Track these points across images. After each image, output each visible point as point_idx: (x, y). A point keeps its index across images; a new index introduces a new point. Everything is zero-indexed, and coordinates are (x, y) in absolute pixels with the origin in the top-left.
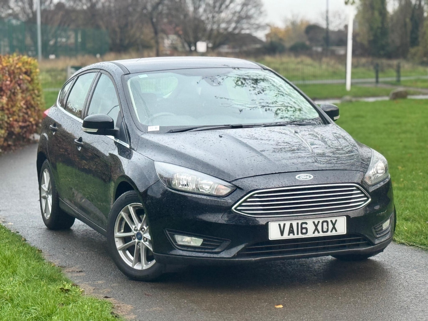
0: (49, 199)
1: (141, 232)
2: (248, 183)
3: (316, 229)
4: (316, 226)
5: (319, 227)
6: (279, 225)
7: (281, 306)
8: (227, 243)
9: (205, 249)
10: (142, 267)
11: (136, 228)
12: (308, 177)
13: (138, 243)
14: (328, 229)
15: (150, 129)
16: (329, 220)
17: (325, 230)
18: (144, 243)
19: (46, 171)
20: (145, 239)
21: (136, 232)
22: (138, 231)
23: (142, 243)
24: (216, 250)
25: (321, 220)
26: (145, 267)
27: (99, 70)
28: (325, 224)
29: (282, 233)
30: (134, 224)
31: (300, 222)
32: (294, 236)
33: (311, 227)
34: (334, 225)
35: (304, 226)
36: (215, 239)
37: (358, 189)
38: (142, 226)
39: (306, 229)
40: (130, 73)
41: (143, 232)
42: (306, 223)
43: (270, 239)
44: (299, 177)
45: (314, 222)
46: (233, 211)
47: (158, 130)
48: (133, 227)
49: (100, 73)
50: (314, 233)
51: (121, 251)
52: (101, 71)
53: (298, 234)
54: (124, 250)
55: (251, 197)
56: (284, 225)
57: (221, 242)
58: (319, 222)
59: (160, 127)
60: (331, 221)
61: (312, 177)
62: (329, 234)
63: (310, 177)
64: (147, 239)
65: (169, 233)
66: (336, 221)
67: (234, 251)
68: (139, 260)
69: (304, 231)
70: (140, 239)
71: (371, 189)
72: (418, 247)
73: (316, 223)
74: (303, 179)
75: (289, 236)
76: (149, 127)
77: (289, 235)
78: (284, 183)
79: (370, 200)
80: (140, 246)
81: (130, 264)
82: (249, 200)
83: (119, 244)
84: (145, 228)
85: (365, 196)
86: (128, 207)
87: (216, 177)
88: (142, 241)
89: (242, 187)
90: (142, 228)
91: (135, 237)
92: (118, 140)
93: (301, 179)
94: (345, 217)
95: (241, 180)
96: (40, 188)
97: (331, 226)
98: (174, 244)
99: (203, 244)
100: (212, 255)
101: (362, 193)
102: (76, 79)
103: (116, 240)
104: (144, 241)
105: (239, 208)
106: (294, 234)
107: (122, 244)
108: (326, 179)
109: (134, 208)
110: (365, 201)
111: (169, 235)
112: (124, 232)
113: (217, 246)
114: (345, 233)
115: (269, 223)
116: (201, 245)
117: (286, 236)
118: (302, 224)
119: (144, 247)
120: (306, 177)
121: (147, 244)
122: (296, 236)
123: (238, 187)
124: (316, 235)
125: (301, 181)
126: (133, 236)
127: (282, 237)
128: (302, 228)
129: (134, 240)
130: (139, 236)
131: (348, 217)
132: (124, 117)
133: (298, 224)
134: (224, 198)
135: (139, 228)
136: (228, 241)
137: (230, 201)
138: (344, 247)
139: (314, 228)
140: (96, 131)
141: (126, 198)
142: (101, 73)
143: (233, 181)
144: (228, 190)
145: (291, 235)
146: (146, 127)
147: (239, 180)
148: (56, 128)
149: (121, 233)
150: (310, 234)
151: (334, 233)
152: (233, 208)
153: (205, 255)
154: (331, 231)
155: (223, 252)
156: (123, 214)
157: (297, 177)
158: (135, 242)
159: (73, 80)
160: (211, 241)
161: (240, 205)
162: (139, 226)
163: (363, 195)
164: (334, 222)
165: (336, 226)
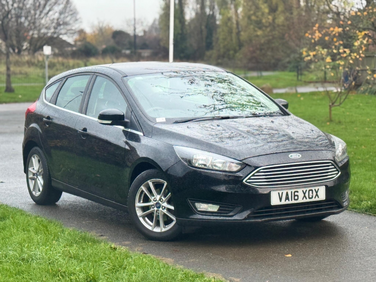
0: (39, 180)
1: (160, 202)
2: (255, 161)
3: (305, 196)
4: (304, 194)
5: (307, 195)
6: (279, 193)
7: (290, 255)
8: (239, 209)
9: (221, 213)
10: (161, 229)
11: (155, 199)
12: (298, 156)
13: (157, 211)
14: (312, 196)
15: (158, 120)
16: (313, 189)
17: (311, 197)
18: (163, 211)
19: (35, 157)
20: (163, 207)
21: (155, 202)
22: (157, 202)
23: (161, 210)
24: (230, 214)
25: (308, 189)
26: (164, 230)
27: (93, 74)
28: (311, 192)
29: (281, 199)
30: (153, 196)
31: (293, 191)
32: (289, 202)
33: (301, 195)
34: (317, 192)
35: (296, 194)
36: (230, 205)
37: (333, 165)
38: (161, 197)
39: (298, 196)
40: (127, 76)
41: (162, 202)
42: (297, 192)
43: (272, 204)
44: (291, 156)
45: (303, 191)
46: (244, 183)
47: (165, 121)
48: (152, 198)
49: (95, 76)
50: (303, 199)
51: (142, 218)
52: (96, 74)
53: (292, 200)
54: (143, 217)
55: (258, 172)
56: (282, 193)
57: (234, 208)
58: (306, 190)
59: (166, 119)
60: (315, 190)
61: (301, 156)
62: (313, 200)
63: (299, 156)
64: (165, 207)
65: (191, 202)
66: (318, 189)
67: (245, 214)
68: (158, 224)
69: (296, 198)
70: (159, 207)
71: (340, 165)
72: (351, 210)
73: (305, 192)
74: (294, 157)
76: (156, 119)
77: (285, 201)
78: (281, 161)
79: (340, 173)
80: (159, 213)
81: (150, 228)
82: (256, 174)
83: (139, 213)
84: (164, 199)
85: (337, 170)
86: (148, 182)
87: (228, 157)
88: (161, 209)
89: (251, 165)
90: (160, 200)
91: (154, 206)
92: (130, 129)
93: (293, 157)
94: (324, 186)
95: (250, 159)
96: (26, 171)
97: (315, 193)
98: (195, 210)
99: (219, 210)
100: (227, 218)
101: (335, 168)
102: (64, 80)
103: (137, 209)
104: (163, 209)
105: (248, 181)
106: (289, 201)
107: (142, 213)
108: (310, 157)
109: (153, 183)
110: (337, 174)
111: (190, 203)
112: (143, 202)
113: (231, 211)
114: (324, 199)
115: (271, 192)
116: (218, 210)
117: (283, 202)
118: (295, 192)
119: (162, 214)
120: (296, 156)
121: (165, 211)
123: (247, 165)
125: (293, 159)
126: (152, 205)
127: (281, 202)
128: (295, 196)
129: (153, 208)
130: (158, 206)
131: (326, 186)
132: (133, 111)
133: (292, 192)
134: (236, 173)
135: (158, 199)
136: (240, 206)
137: (241, 175)
138: (321, 210)
140: (110, 123)
141: (146, 175)
142: (97, 76)
143: (243, 160)
144: (239, 167)
145: (287, 201)
146: (155, 119)
147: (248, 159)
148: (50, 120)
149: (141, 203)
150: (300, 200)
151: (317, 199)
152: (244, 181)
153: (222, 218)
154: (315, 198)
155: (236, 215)
156: (143, 188)
157: (290, 156)
158: (154, 210)
159: (61, 82)
160: (226, 207)
161: (249, 179)
162: (158, 197)
163: (335, 169)
164: (317, 190)
165: (318, 193)
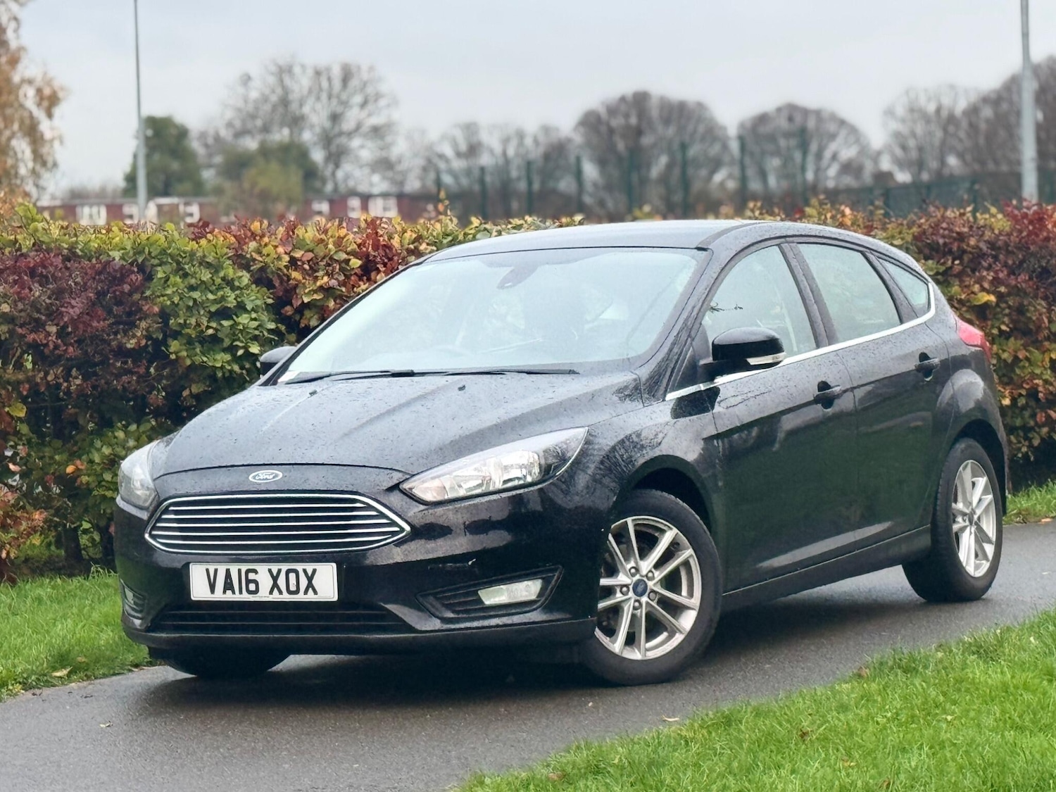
3: (275, 585)
4: (275, 578)
5: (282, 582)
6: (207, 570)
12: (272, 476)
14: (298, 588)
16: (299, 567)
17: (292, 588)
25: (285, 567)
28: (292, 576)
29: (212, 588)
31: (244, 568)
32: (234, 596)
33: (265, 581)
34: (310, 579)
35: (251, 576)
39: (256, 582)
42: (255, 571)
43: (193, 598)
44: (255, 477)
45: (270, 571)
50: (271, 592)
53: (241, 592)
56: (216, 571)
58: (279, 571)
60: (305, 571)
61: (281, 475)
62: (300, 597)
63: (275, 476)
66: (314, 571)
69: (252, 587)
73: (275, 573)
75: (224, 596)
77: (224, 593)
82: (162, 517)
93: (258, 480)
94: (334, 565)
97: (304, 581)
106: (234, 592)
110: (392, 534)
114: (336, 599)
115: (191, 565)
117: (219, 595)
118: (248, 571)
120: (268, 477)
122: (237, 597)
124: (276, 597)
127: (212, 595)
128: (248, 581)
133: (240, 571)
139: (271, 582)
145: (229, 592)
150: (264, 595)
151: (311, 597)
152: (147, 531)
154: (306, 592)
157: (251, 476)
161: (154, 527)
164: (310, 573)
165: (314, 582)
